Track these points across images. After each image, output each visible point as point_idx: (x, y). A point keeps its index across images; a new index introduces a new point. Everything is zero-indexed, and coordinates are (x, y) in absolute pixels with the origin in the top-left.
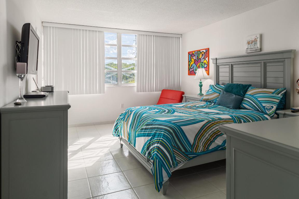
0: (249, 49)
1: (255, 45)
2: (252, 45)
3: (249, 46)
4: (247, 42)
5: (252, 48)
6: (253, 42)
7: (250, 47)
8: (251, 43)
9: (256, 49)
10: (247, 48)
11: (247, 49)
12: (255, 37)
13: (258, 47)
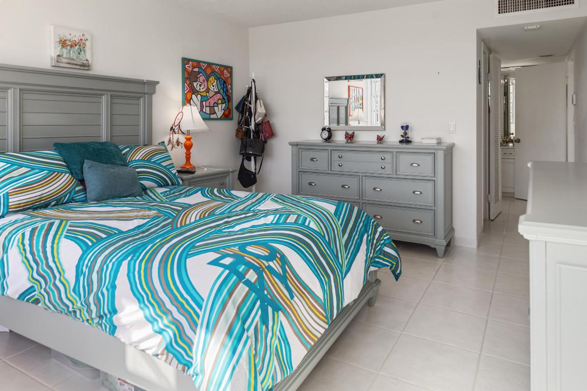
0: (64, 58)
1: (79, 54)
2: (74, 52)
3: (65, 51)
4: (59, 40)
5: (73, 59)
6: (76, 45)
7: (67, 54)
8: (71, 46)
9: (83, 63)
10: (58, 54)
11: (59, 56)
12: (80, 36)
13: (87, 60)
